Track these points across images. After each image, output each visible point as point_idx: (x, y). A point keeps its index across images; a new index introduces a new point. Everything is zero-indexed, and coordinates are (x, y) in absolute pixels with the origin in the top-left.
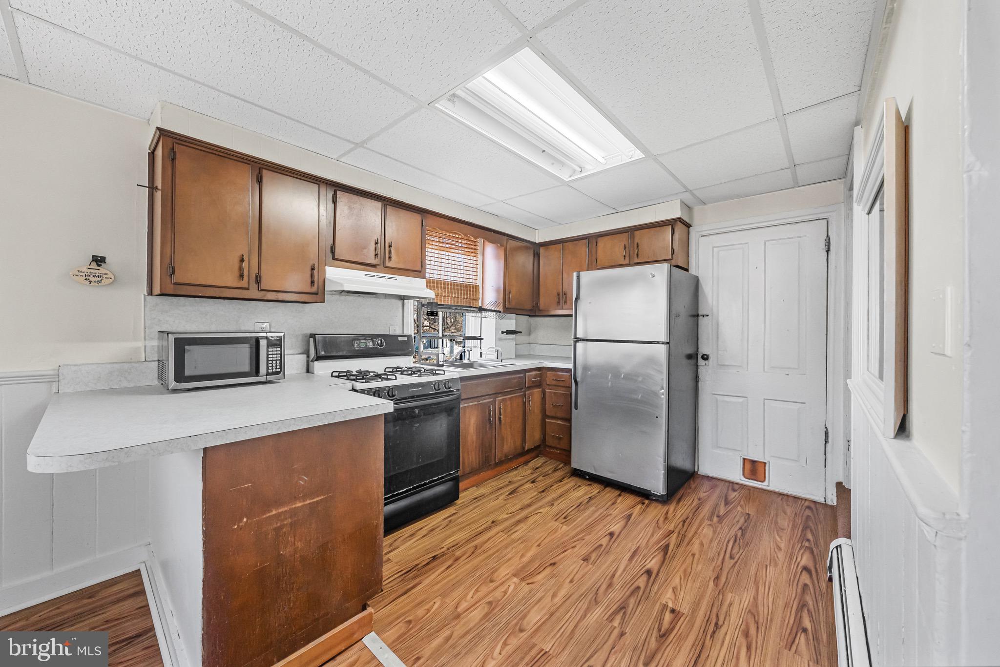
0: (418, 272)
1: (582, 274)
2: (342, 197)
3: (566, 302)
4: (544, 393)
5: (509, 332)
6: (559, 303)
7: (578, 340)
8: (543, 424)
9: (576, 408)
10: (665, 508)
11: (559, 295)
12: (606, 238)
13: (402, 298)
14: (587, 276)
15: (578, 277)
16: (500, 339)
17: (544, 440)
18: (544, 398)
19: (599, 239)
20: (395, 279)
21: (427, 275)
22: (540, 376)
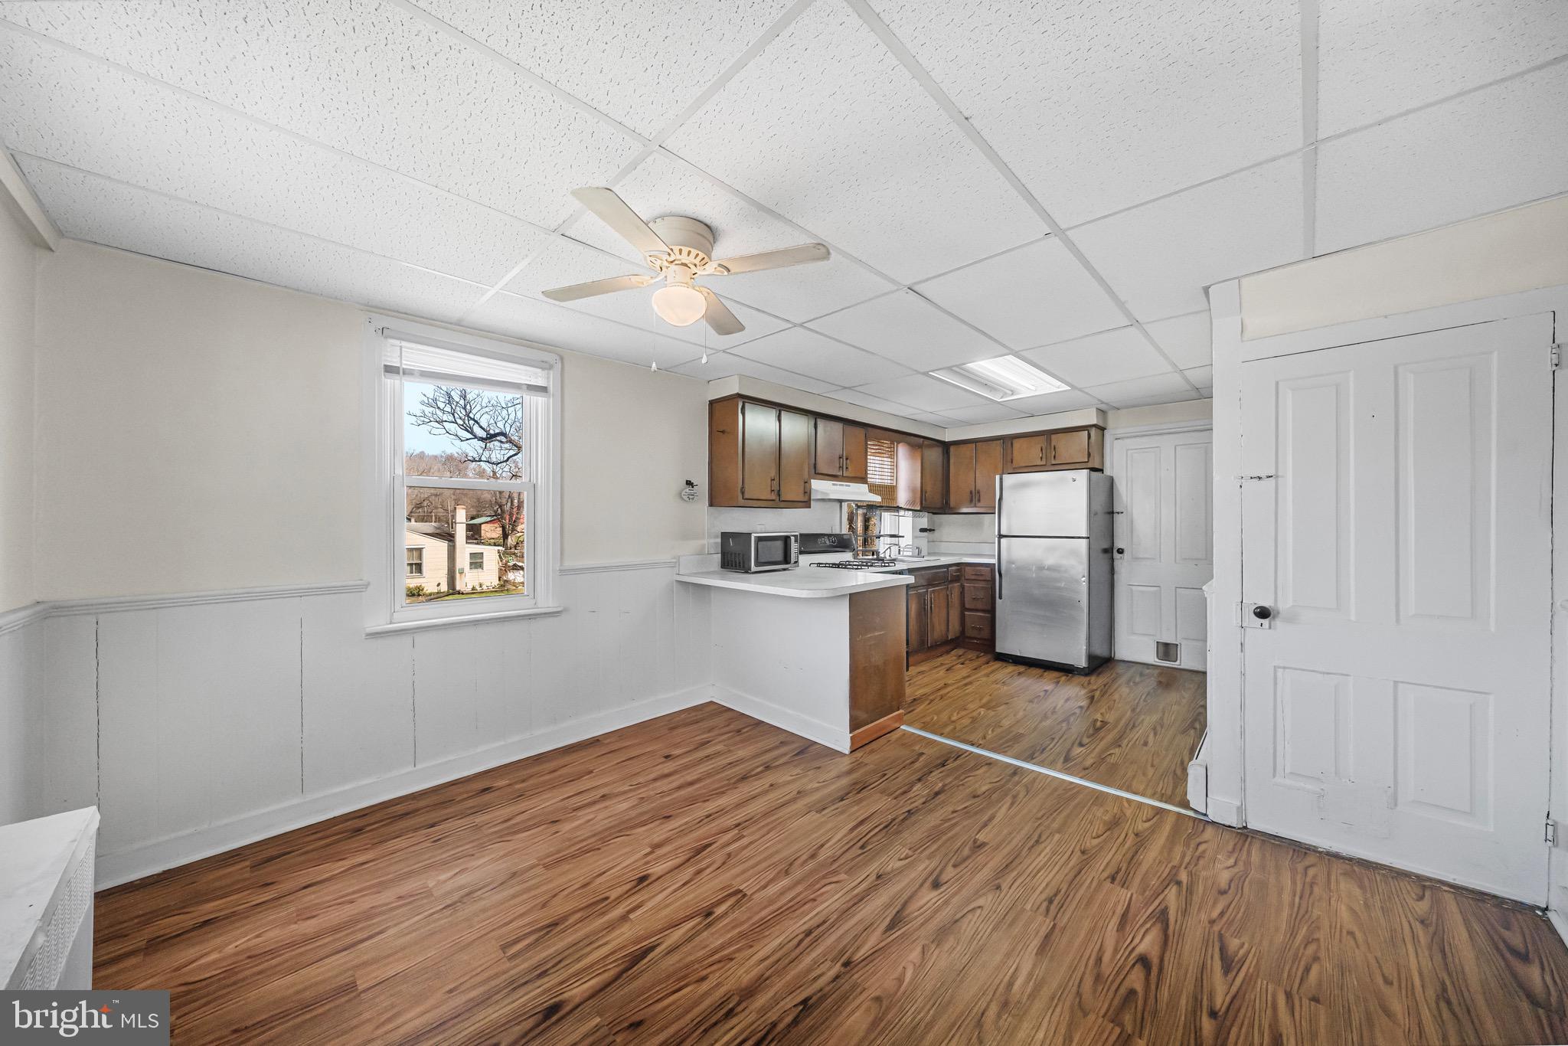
0: (862, 479)
1: (1005, 477)
2: (821, 424)
3: (979, 501)
4: (963, 587)
5: (923, 530)
6: (971, 501)
7: (1001, 536)
8: (963, 618)
9: (1000, 598)
10: (1088, 678)
11: (971, 492)
12: (1022, 440)
13: (841, 501)
14: (1010, 480)
15: (1001, 479)
16: (916, 537)
17: (963, 632)
18: (962, 593)
19: (1015, 441)
20: (849, 486)
21: (869, 480)
22: (958, 571)
